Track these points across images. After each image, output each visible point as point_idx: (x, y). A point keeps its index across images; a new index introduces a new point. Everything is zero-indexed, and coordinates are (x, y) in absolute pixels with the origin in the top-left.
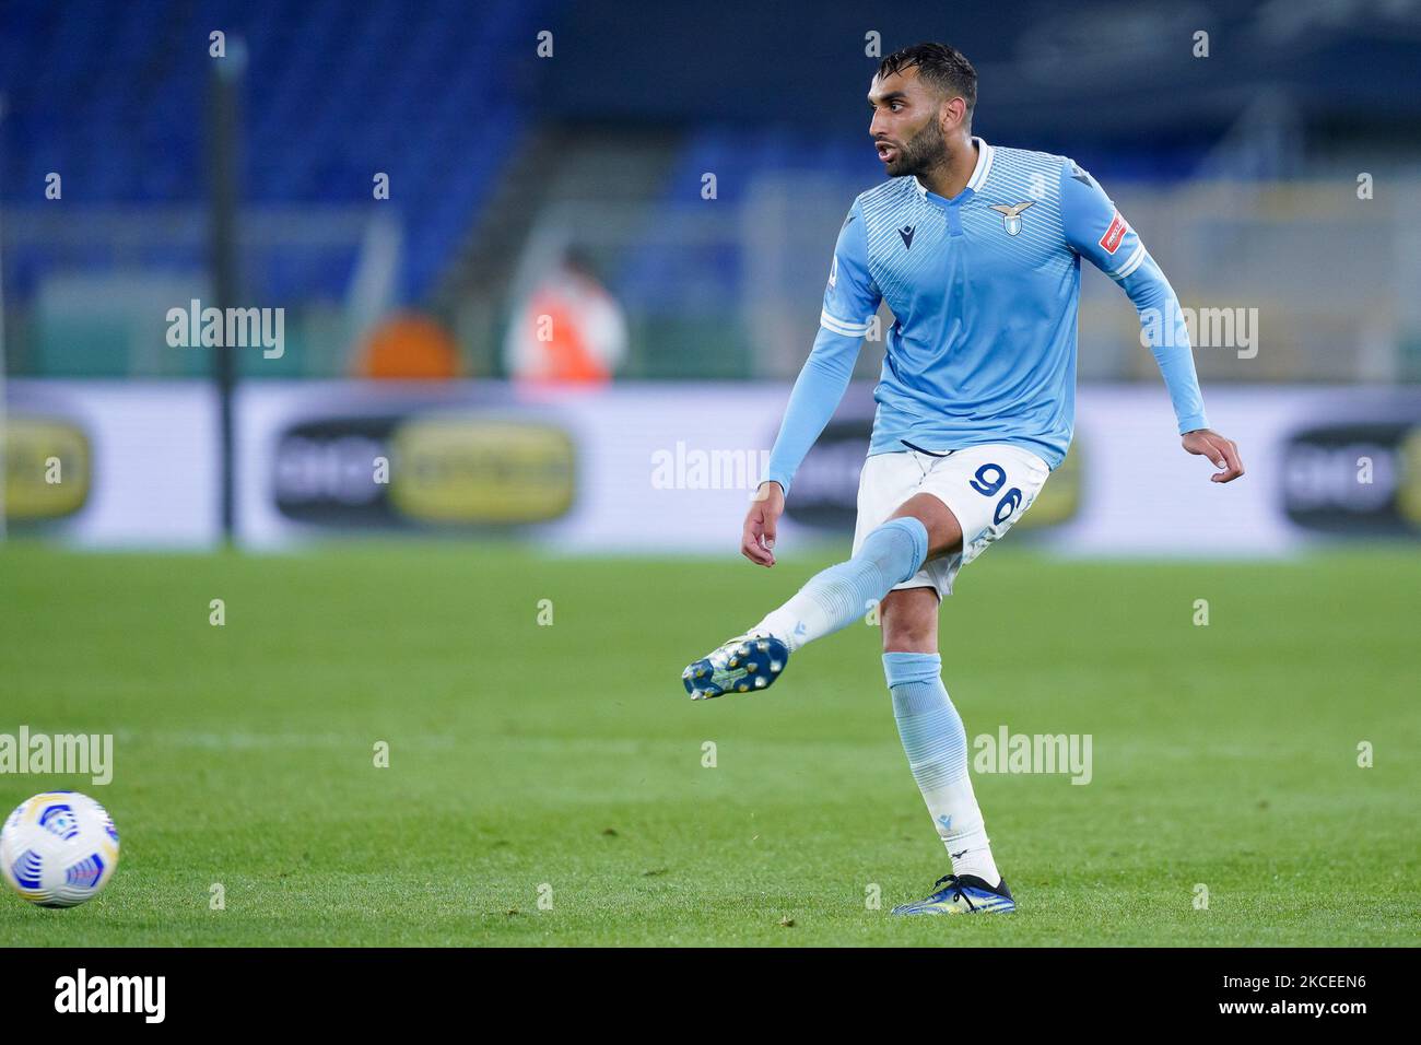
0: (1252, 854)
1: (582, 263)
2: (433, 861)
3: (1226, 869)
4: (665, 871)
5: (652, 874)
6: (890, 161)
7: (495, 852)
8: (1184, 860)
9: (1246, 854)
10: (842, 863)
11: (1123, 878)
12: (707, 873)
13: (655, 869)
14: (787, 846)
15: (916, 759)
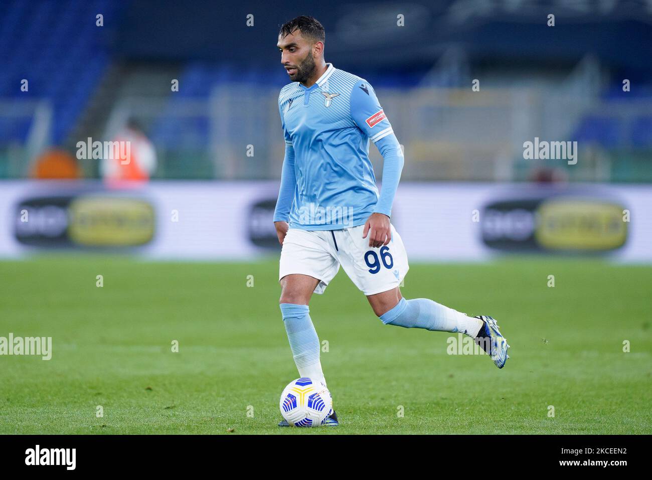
0: (446, 399)
1: (136, 126)
2: (67, 402)
3: (433, 405)
4: (175, 407)
5: (168, 408)
6: (292, 75)
7: (96, 398)
8: (414, 401)
9: (443, 399)
10: (257, 403)
11: (386, 410)
12: (194, 408)
13: (169, 406)
14: (231, 395)
15: (297, 353)
